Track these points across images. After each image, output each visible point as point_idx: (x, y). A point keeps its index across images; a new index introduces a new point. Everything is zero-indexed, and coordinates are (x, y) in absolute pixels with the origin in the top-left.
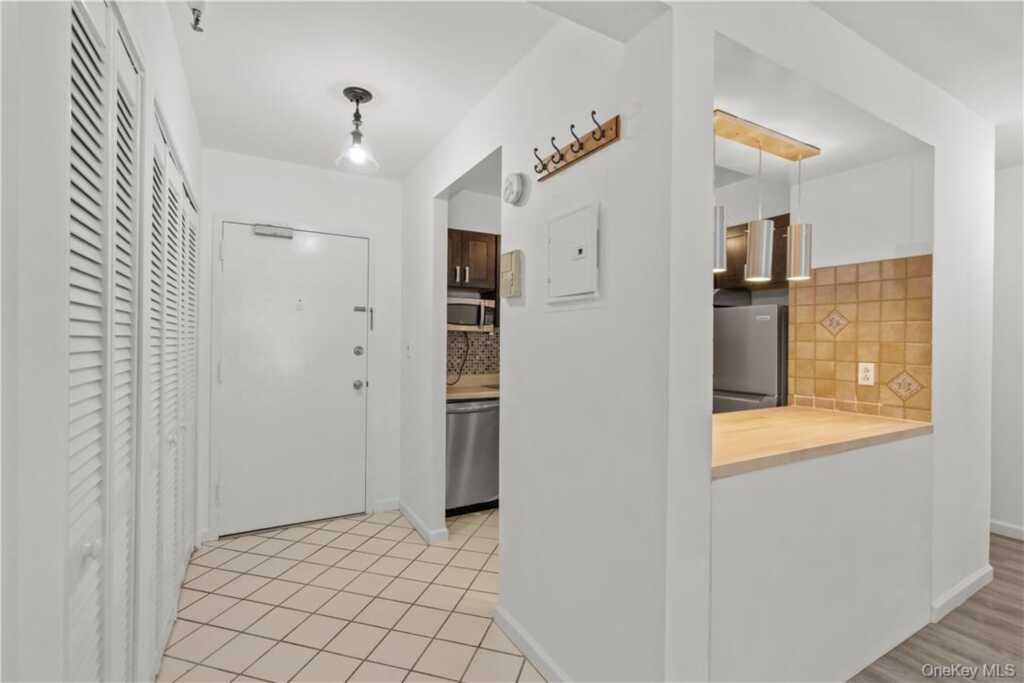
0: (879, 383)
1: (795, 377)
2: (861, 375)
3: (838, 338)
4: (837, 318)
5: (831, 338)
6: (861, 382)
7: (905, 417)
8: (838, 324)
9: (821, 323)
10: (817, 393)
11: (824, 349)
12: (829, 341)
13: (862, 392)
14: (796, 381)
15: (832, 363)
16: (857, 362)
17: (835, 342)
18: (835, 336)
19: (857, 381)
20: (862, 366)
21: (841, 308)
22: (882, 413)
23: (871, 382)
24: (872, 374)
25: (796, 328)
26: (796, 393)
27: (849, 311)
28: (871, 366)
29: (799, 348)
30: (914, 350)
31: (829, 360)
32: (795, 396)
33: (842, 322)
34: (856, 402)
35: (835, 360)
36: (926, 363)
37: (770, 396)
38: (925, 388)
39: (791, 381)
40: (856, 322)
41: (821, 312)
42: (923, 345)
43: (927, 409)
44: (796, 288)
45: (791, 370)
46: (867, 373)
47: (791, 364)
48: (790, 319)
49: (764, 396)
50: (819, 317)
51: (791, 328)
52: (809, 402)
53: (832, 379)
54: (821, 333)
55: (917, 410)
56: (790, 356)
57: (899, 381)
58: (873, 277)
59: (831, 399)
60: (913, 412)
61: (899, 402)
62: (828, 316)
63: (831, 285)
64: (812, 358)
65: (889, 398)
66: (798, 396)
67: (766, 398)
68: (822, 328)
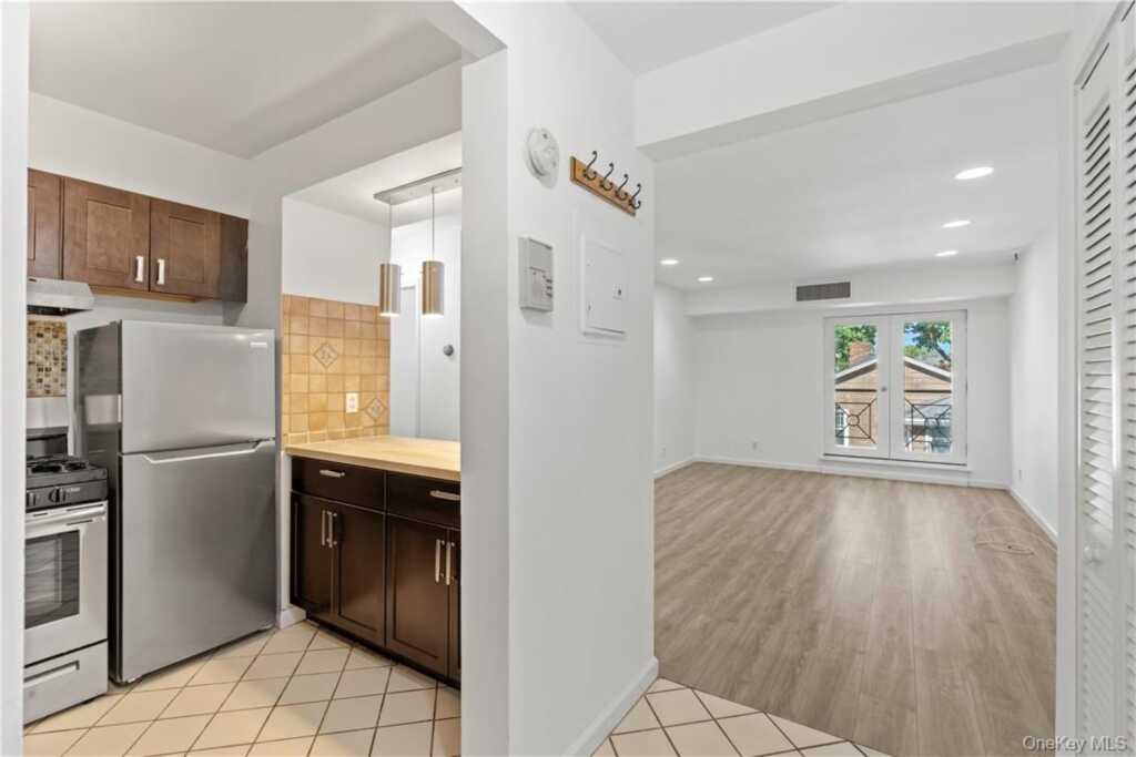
0: (361, 409)
1: (290, 414)
2: (348, 403)
3: (330, 371)
4: (328, 350)
5: (323, 370)
6: (349, 410)
7: (376, 435)
8: (329, 357)
9: (314, 355)
10: (312, 427)
11: (317, 381)
12: (321, 374)
13: (349, 419)
14: (290, 419)
15: (324, 395)
16: (344, 393)
17: (326, 374)
18: (326, 368)
19: (345, 411)
20: (349, 396)
21: (333, 342)
22: (364, 435)
23: (355, 410)
24: (356, 403)
25: (290, 359)
26: (290, 431)
27: (338, 345)
28: (355, 395)
29: (294, 382)
30: (380, 382)
31: (322, 392)
32: (290, 435)
33: (333, 355)
34: (343, 430)
35: (327, 392)
36: (388, 391)
37: (266, 440)
38: (387, 409)
39: (285, 419)
40: (344, 356)
41: (315, 345)
42: (385, 377)
43: (388, 425)
44: (291, 314)
45: (285, 407)
46: (352, 402)
47: (285, 399)
48: (285, 348)
49: (258, 442)
50: (313, 349)
51: (285, 359)
52: (304, 439)
53: (323, 411)
54: (315, 364)
55: (382, 427)
56: (284, 390)
57: (373, 405)
58: (355, 317)
59: (321, 432)
60: (380, 429)
61: (372, 423)
62: (320, 349)
63: (322, 318)
64: (306, 391)
65: (366, 421)
66: (293, 434)
67: (261, 445)
68: (316, 361)
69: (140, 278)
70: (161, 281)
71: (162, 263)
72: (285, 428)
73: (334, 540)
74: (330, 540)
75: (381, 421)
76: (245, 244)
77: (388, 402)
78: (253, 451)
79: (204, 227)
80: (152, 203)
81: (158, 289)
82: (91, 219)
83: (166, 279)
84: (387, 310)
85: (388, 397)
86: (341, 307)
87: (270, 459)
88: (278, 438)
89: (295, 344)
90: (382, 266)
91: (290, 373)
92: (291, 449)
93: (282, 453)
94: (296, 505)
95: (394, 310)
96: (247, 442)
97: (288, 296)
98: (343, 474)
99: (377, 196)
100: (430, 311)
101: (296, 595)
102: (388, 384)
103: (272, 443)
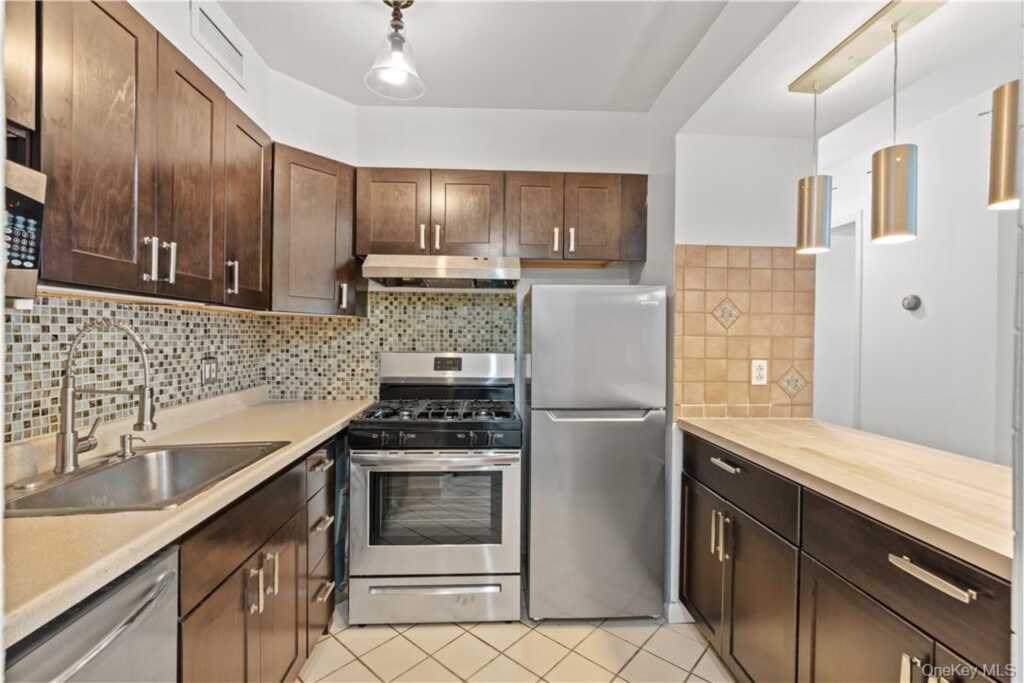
0: (771, 382)
1: (682, 381)
2: (755, 374)
3: (732, 331)
4: (728, 307)
5: (724, 331)
6: (755, 382)
7: (793, 416)
8: (730, 315)
9: (712, 313)
10: (708, 399)
11: (715, 346)
12: (720, 336)
13: (756, 393)
14: (683, 386)
15: (724, 362)
16: (749, 360)
17: (727, 337)
18: (727, 329)
19: (749, 382)
20: (755, 363)
21: (734, 296)
23: (764, 382)
24: (765, 372)
25: (684, 318)
26: (683, 400)
27: (742, 300)
28: (764, 363)
29: (688, 345)
30: (800, 345)
31: (721, 358)
32: (683, 405)
33: (735, 313)
34: (748, 405)
35: (727, 358)
36: (810, 358)
37: (657, 409)
38: (809, 383)
39: (677, 387)
40: (749, 314)
41: (712, 299)
42: (808, 340)
43: (811, 405)
44: (684, 267)
45: (677, 372)
46: (760, 371)
47: (678, 363)
48: (677, 307)
49: (648, 410)
50: (710, 306)
51: (678, 319)
52: (698, 412)
53: (724, 381)
54: (712, 325)
55: (802, 406)
56: (677, 354)
57: (788, 377)
58: (766, 263)
59: (722, 405)
60: (798, 409)
61: (787, 400)
62: (720, 305)
63: (723, 268)
64: (701, 354)
65: (778, 396)
66: (686, 405)
67: (652, 412)
68: (713, 319)
69: (556, 248)
70: (572, 248)
71: (572, 231)
72: (677, 396)
73: (725, 552)
74: (721, 549)
75: (799, 399)
76: (645, 199)
77: (812, 376)
78: (642, 419)
79: (607, 191)
80: (566, 177)
81: (570, 257)
82: (524, 204)
83: (576, 245)
84: (809, 244)
85: (811, 369)
86: (747, 253)
87: (660, 431)
88: (668, 408)
89: (689, 301)
90: (802, 183)
91: (684, 333)
92: (683, 422)
93: (674, 425)
94: (687, 488)
95: (821, 242)
96: (638, 409)
97: (682, 246)
98: (738, 470)
99: (792, 87)
100: (887, 231)
101: (685, 595)
102: (811, 348)
103: (663, 412)
